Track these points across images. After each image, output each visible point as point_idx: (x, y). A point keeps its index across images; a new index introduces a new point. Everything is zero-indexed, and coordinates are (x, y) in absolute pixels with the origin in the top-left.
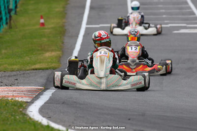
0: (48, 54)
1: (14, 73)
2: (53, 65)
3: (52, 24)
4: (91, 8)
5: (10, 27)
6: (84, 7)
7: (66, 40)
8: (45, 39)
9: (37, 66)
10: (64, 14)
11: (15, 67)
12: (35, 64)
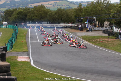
0: (25, 48)
1: (19, 52)
2: (27, 51)
3: (24, 41)
4: (30, 38)
5: (16, 42)
6: (29, 38)
7: (27, 45)
8: (23, 45)
9: (24, 51)
10: (26, 39)
11: (20, 51)
12: (23, 50)
